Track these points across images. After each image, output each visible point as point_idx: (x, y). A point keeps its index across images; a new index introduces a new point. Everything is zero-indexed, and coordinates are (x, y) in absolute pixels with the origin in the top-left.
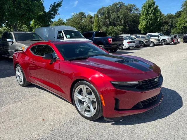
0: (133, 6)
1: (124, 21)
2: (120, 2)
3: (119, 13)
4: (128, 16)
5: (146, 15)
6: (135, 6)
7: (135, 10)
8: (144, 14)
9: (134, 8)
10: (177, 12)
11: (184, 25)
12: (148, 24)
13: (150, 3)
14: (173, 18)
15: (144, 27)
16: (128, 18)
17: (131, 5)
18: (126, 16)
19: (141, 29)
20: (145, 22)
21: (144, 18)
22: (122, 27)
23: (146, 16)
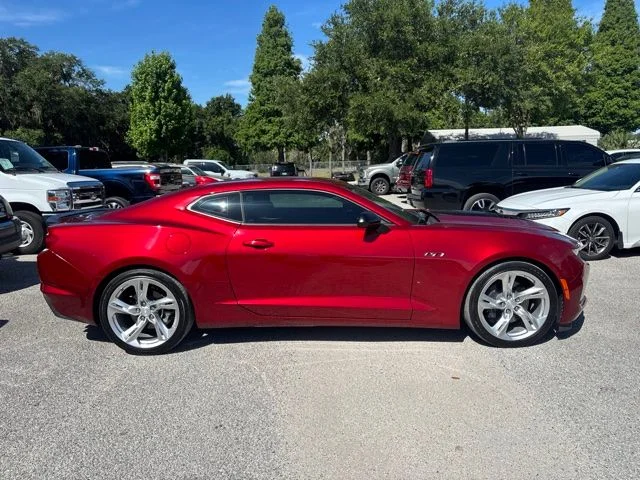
0: (73, 61)
1: (43, 111)
2: (18, 38)
3: (19, 79)
4: (59, 96)
5: (152, 101)
6: (79, 63)
7: (81, 75)
8: (147, 97)
9: (77, 69)
10: (210, 100)
11: (256, 139)
12: (164, 130)
13: (161, 66)
14: (203, 117)
15: (151, 139)
16: (59, 103)
17: (63, 57)
18: (51, 94)
19: (141, 144)
20: (154, 125)
21: (147, 108)
22: (39, 132)
23: (155, 106)
